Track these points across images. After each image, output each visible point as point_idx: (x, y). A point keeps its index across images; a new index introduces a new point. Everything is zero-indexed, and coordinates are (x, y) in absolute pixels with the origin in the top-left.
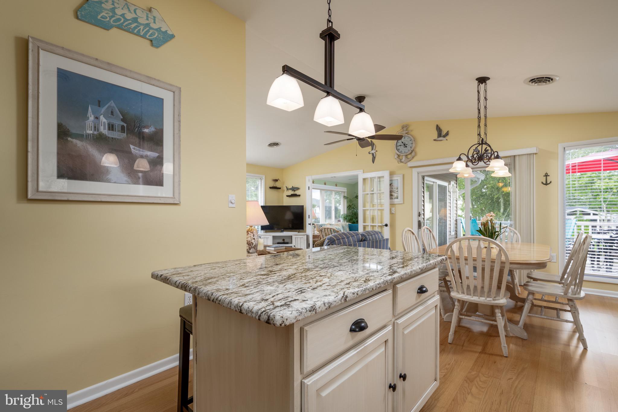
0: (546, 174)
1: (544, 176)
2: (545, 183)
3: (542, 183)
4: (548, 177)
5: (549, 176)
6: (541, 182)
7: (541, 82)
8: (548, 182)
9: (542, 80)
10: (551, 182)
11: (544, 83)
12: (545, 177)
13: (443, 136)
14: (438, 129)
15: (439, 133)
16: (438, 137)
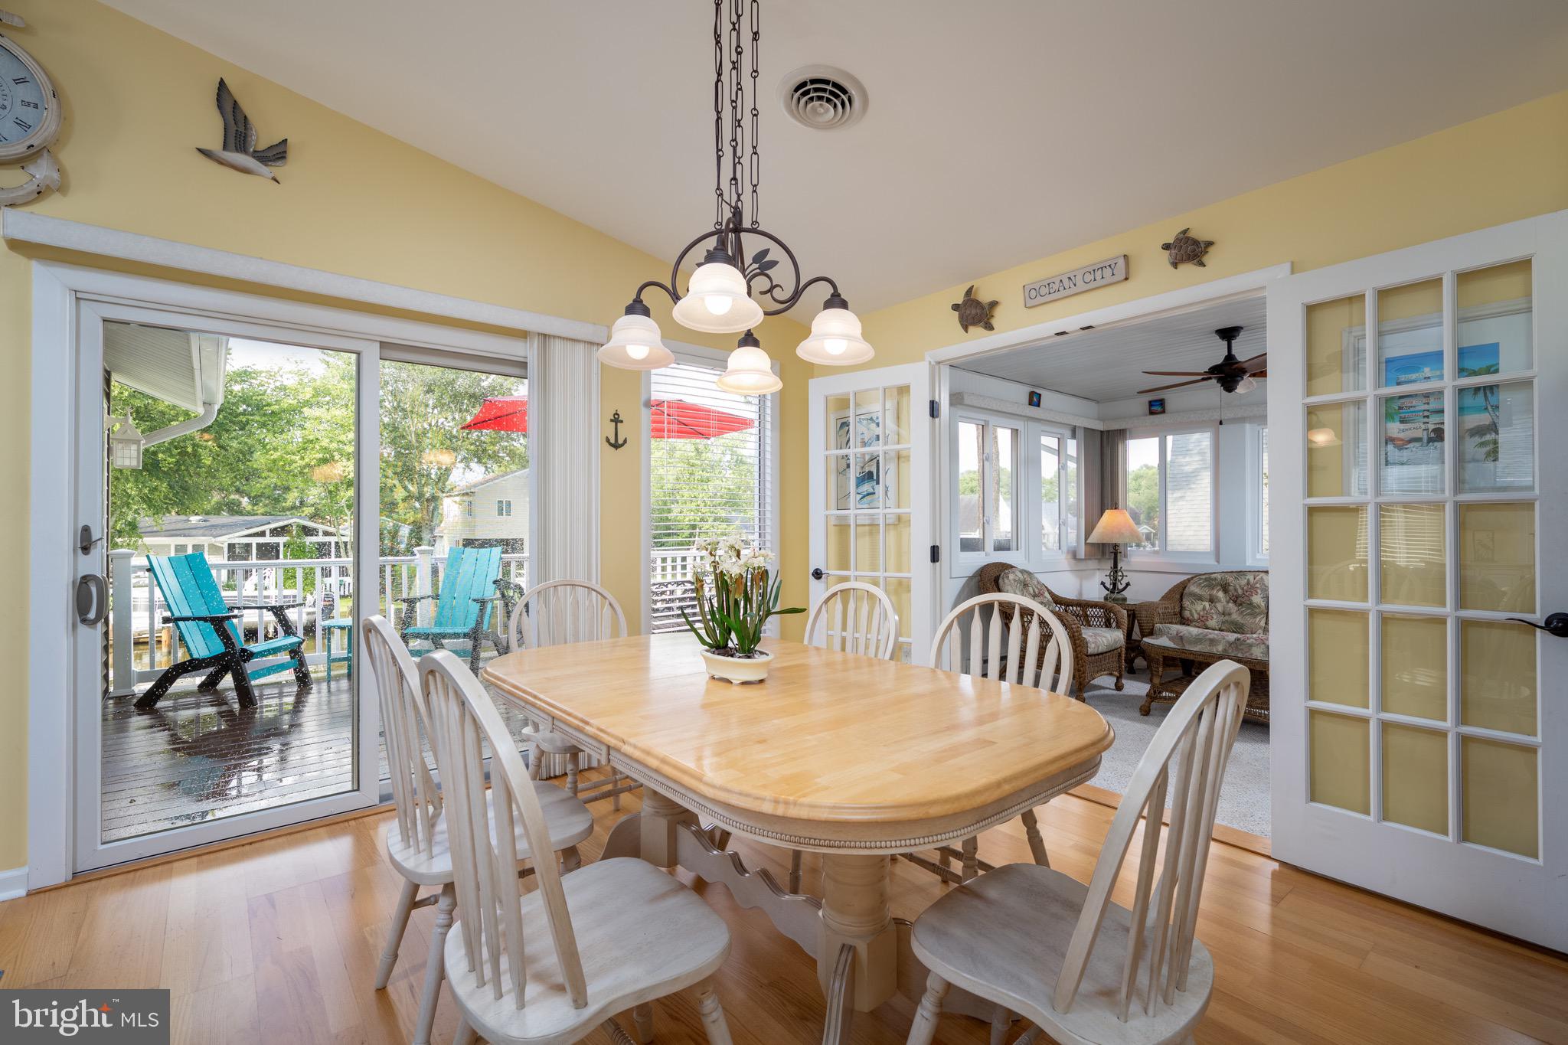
0: (616, 416)
1: (612, 420)
2: (613, 441)
3: (608, 440)
4: (619, 424)
5: (622, 422)
6: (605, 438)
7: (830, 102)
8: (620, 441)
10: (625, 441)
12: (614, 423)
13: (255, 151)
14: (229, 108)
15: (233, 129)
16: (225, 147)
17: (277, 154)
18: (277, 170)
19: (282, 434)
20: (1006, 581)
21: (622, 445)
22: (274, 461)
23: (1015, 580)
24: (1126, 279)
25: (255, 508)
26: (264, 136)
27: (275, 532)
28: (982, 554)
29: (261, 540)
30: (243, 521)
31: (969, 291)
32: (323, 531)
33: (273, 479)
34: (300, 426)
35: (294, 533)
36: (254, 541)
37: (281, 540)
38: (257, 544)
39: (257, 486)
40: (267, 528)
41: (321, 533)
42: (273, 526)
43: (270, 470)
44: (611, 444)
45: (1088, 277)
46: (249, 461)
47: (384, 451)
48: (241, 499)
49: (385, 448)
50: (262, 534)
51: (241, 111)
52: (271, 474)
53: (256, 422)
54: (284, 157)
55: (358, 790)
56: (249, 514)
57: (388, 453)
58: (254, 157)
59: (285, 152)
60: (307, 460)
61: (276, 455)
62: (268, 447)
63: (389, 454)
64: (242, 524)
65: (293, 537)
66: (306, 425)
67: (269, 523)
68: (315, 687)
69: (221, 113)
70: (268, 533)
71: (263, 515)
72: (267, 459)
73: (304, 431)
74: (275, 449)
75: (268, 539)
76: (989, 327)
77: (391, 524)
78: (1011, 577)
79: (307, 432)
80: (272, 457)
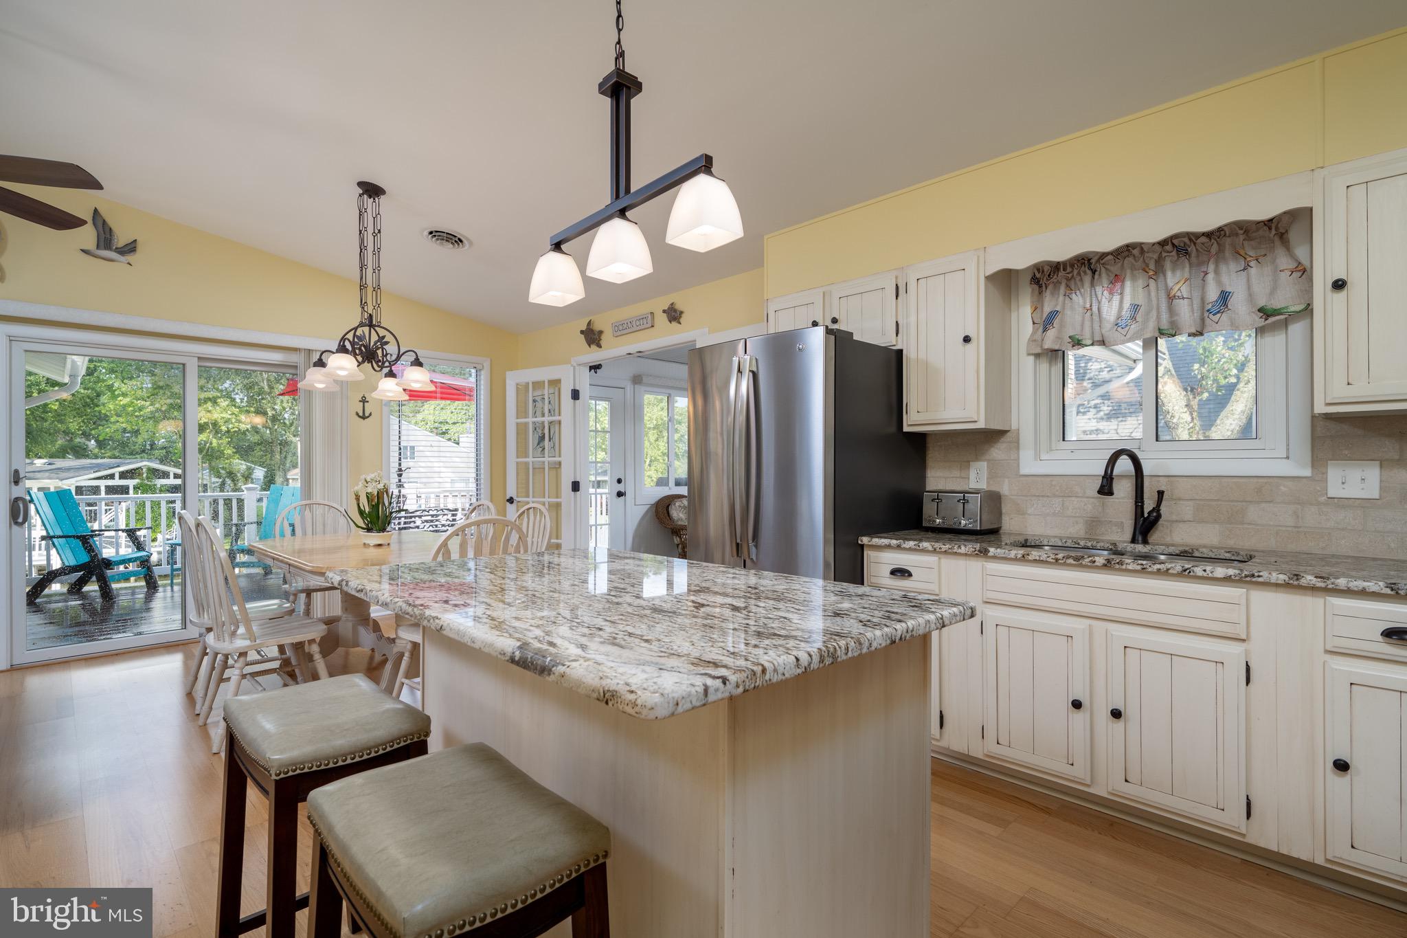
0: (364, 398)
1: (360, 401)
2: (361, 414)
3: (357, 414)
4: (366, 404)
5: (368, 402)
6: (355, 413)
7: (448, 241)
8: (367, 415)
9: (451, 239)
10: (370, 414)
11: (451, 246)
13: (116, 248)
14: (100, 224)
15: (103, 236)
16: (98, 247)
17: (130, 248)
18: (130, 258)
19: (131, 380)
20: (673, 507)
21: (368, 417)
22: (124, 407)
23: (680, 506)
24: (653, 326)
25: (103, 451)
26: (121, 240)
27: (123, 475)
28: (666, 488)
29: (110, 483)
30: (91, 464)
31: (589, 323)
32: (174, 474)
33: (123, 423)
34: (150, 372)
35: (145, 475)
36: (103, 484)
37: (131, 483)
38: (106, 486)
39: (107, 431)
40: (117, 471)
41: (172, 476)
42: (122, 469)
43: (118, 415)
44: (360, 417)
45: (638, 323)
46: (98, 406)
47: (237, 396)
48: (87, 442)
49: (237, 394)
50: (112, 476)
51: (108, 225)
52: (121, 419)
53: (104, 368)
54: (135, 250)
55: (185, 628)
56: (96, 457)
57: (240, 399)
58: (115, 252)
59: (135, 247)
60: (157, 405)
61: (125, 401)
62: (116, 393)
63: (242, 400)
64: (90, 467)
65: (142, 479)
66: (156, 371)
67: (118, 466)
68: (161, 589)
69: (95, 227)
70: (117, 476)
71: (110, 458)
72: (116, 405)
73: (153, 378)
74: (124, 395)
75: (117, 482)
76: (599, 346)
77: (244, 467)
78: (677, 504)
79: (157, 378)
80: (122, 403)
